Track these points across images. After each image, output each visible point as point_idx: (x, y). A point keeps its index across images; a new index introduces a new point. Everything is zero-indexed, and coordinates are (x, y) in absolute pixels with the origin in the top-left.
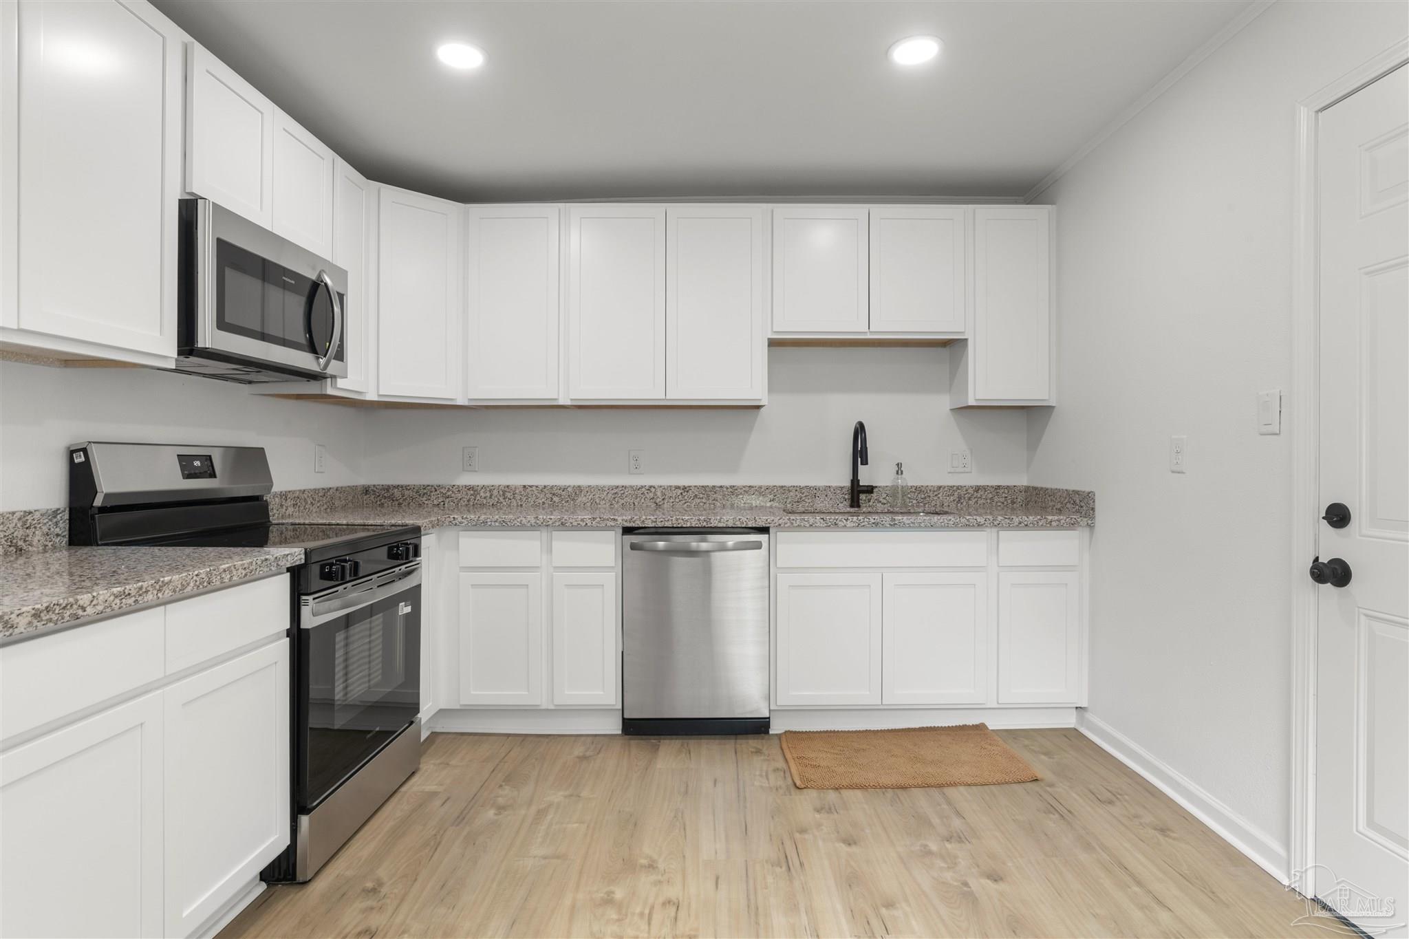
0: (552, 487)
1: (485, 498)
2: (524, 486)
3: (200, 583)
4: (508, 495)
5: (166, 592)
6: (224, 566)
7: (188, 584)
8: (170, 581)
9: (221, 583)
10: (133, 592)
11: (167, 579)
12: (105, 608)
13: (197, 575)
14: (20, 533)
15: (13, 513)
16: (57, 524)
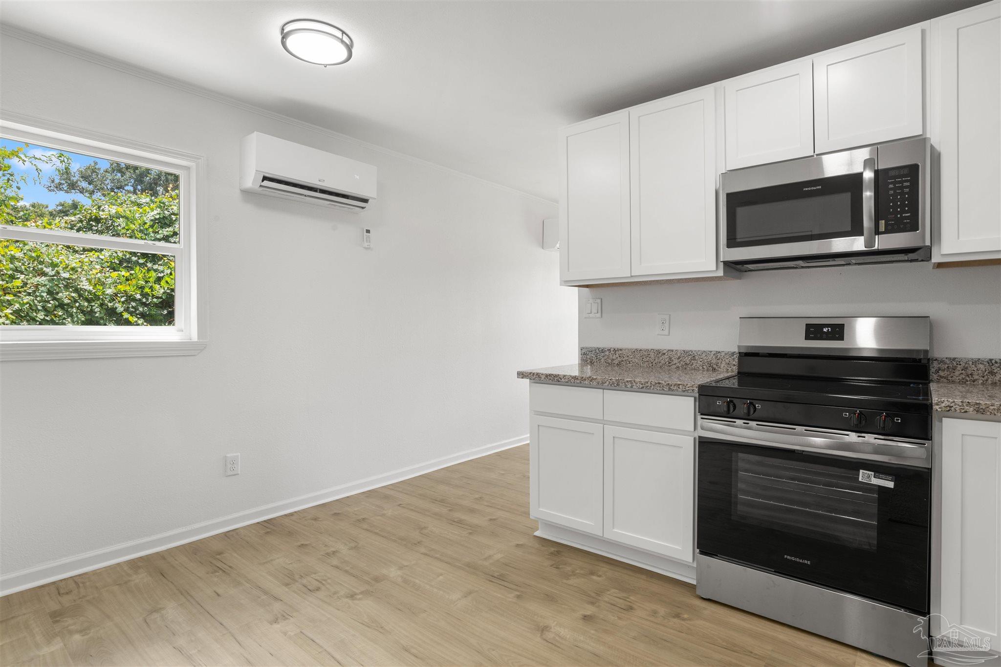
3: (612, 384)
5: (594, 382)
6: (628, 379)
7: (606, 383)
8: (596, 379)
9: (626, 387)
10: (579, 378)
11: (595, 377)
13: (610, 380)
14: (714, 361)
15: (711, 352)
16: (734, 359)
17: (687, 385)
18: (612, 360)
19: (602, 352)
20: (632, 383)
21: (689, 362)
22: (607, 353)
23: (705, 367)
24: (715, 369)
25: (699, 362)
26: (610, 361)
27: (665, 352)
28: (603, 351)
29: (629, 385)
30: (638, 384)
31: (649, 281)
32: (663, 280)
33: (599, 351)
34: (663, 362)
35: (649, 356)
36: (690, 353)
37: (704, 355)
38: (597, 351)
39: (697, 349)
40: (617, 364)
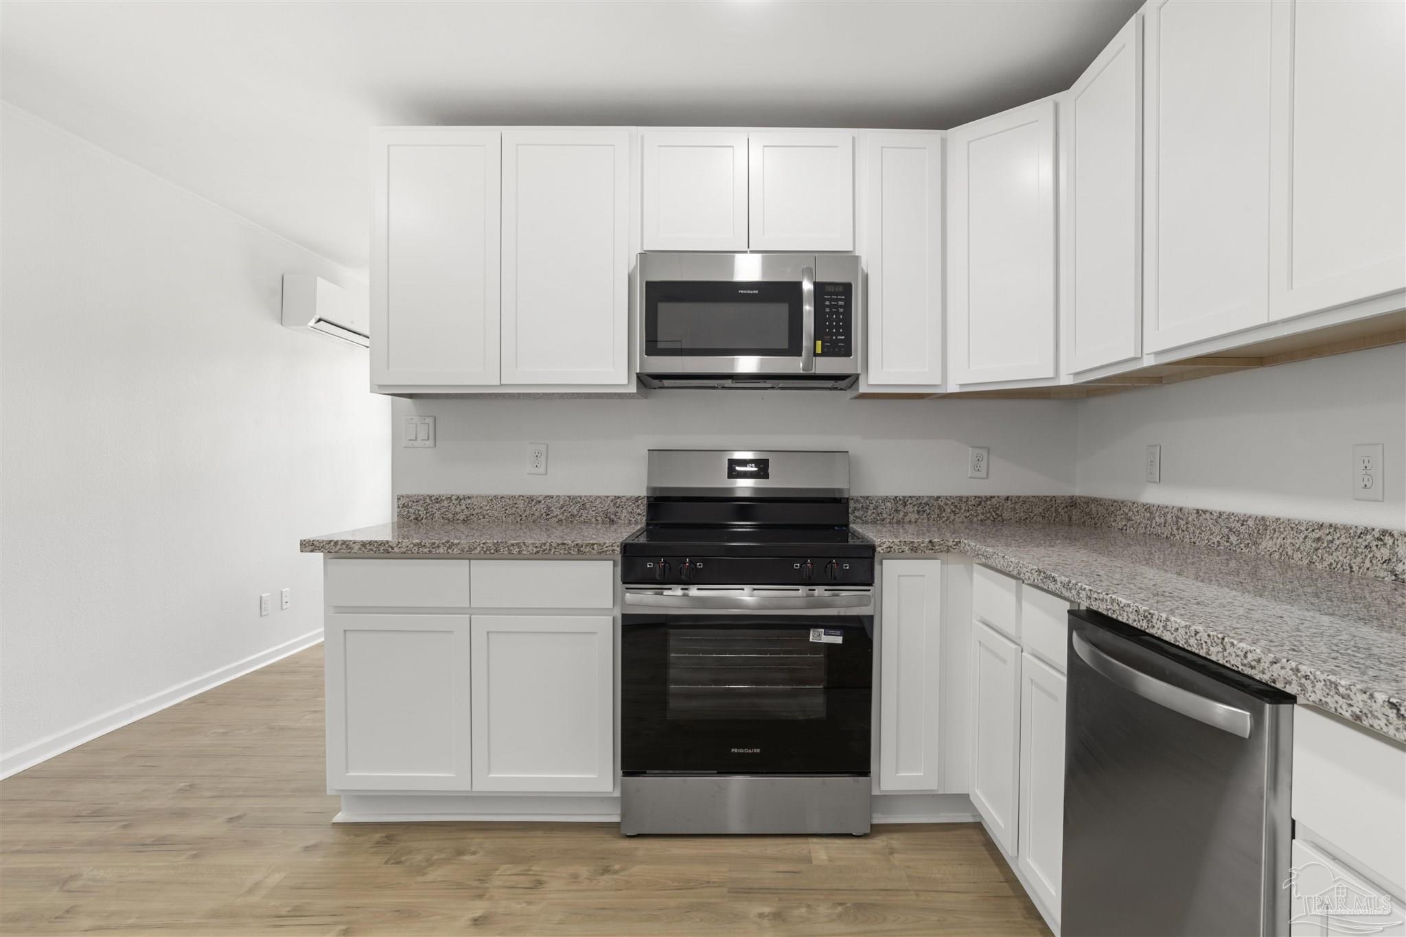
0: (1230, 515)
1: (1160, 525)
2: (1198, 511)
3: (487, 550)
4: (1182, 523)
5: (455, 550)
6: (512, 542)
7: (475, 548)
8: (459, 543)
9: (510, 553)
10: (428, 545)
11: (456, 541)
12: (407, 550)
13: (484, 544)
14: (612, 510)
15: (608, 497)
16: (638, 506)
17: (605, 543)
18: (454, 514)
19: (437, 503)
20: (519, 547)
21: (576, 513)
22: (446, 503)
23: (599, 518)
24: (613, 521)
25: (591, 512)
26: (450, 516)
27: (540, 498)
28: (438, 500)
29: (516, 550)
30: (530, 549)
31: (517, 394)
32: (538, 394)
33: (432, 501)
34: (537, 514)
35: (516, 506)
36: (579, 499)
37: (598, 502)
38: (428, 501)
39: (588, 494)
40: (464, 520)
